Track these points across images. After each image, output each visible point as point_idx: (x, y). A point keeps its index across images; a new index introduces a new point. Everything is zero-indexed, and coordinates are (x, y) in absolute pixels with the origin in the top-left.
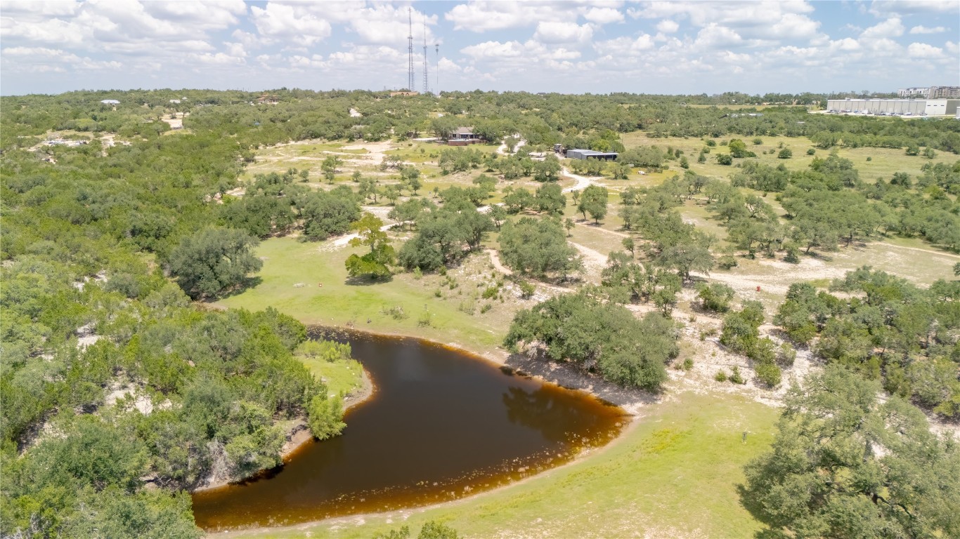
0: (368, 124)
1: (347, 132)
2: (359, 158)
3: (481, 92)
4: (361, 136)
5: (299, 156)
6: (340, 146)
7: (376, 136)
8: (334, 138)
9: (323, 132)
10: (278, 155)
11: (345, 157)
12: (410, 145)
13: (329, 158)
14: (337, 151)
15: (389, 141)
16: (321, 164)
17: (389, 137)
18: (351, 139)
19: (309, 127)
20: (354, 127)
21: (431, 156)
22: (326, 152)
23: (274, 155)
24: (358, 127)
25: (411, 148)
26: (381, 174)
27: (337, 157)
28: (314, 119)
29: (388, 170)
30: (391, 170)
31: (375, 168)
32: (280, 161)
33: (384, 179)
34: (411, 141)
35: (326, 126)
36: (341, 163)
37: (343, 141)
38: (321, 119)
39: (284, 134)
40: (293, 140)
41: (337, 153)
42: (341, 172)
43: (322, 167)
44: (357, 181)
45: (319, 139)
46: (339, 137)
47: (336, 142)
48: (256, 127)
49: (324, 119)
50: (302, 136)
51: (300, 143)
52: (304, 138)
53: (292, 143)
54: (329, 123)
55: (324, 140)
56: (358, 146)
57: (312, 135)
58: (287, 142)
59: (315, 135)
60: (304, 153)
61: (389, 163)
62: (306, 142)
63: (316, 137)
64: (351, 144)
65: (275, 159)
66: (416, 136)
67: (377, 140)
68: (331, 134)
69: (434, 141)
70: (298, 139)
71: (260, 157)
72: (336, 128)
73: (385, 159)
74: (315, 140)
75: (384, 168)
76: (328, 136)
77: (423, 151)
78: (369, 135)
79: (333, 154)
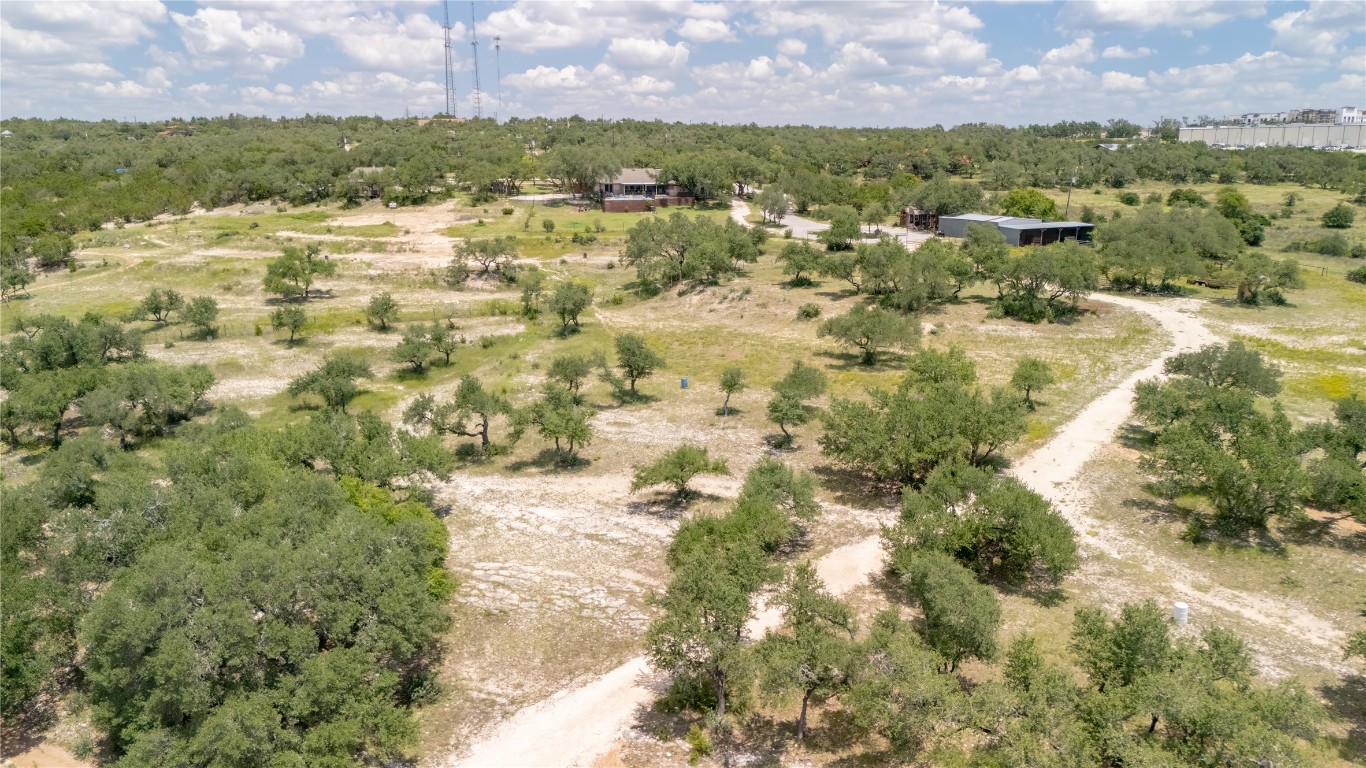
0: (393, 165)
1: (339, 185)
2: (379, 248)
3: (581, 120)
4: (376, 192)
5: (208, 246)
6: (324, 217)
7: (418, 192)
8: (308, 199)
9: (280, 183)
10: (150, 245)
11: (338, 247)
12: (508, 212)
13: (290, 253)
14: (316, 232)
15: (450, 204)
16: (264, 271)
17: (448, 194)
18: (352, 200)
19: (241, 174)
20: (356, 171)
21: (576, 239)
22: (285, 234)
23: (136, 244)
24: (367, 170)
25: (511, 220)
26: (454, 298)
27: (314, 249)
28: (258, 156)
29: (470, 283)
30: (479, 284)
31: (432, 280)
32: (147, 263)
33: (469, 314)
34: (506, 203)
35: (287, 171)
36: (328, 269)
37: (330, 207)
38: (274, 155)
39: (177, 193)
40: (203, 205)
41: (317, 238)
42: (328, 295)
43: (268, 282)
44: (383, 329)
45: (268, 203)
46: (321, 196)
47: (312, 207)
48: (117, 177)
49: (282, 156)
50: (225, 196)
51: (218, 212)
52: (231, 201)
53: (199, 212)
54: (293, 163)
55: (281, 205)
56: (371, 216)
57: (250, 191)
58: (185, 211)
59: (257, 194)
60: (225, 237)
61: (472, 263)
62: (235, 211)
63: (260, 198)
64: (353, 211)
65: (133, 257)
66: (513, 190)
67: (419, 201)
68: (298, 188)
69: (565, 202)
70: (215, 203)
71: (90, 252)
72: (311, 173)
73: (460, 252)
74: (257, 206)
75: (457, 278)
76: (291, 194)
77: (549, 226)
78: (399, 188)
79: (303, 238)
